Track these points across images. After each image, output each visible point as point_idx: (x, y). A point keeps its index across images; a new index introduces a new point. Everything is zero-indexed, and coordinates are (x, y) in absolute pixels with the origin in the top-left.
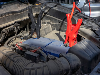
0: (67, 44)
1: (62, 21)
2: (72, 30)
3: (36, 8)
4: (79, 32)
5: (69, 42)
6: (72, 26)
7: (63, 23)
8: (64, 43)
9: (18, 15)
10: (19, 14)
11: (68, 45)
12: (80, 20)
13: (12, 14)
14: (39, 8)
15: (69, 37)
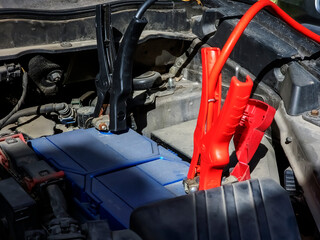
0: (192, 181)
3: (167, 14)
9: (47, 26)
10: (58, 25)
13: (16, 20)
14: (177, 14)
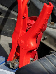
0: (14, 62)
1: (7, 9)
2: (27, 30)
4: (46, 37)
5: (18, 57)
6: (30, 22)
7: (8, 14)
8: (6, 61)
11: (16, 65)
12: (48, 6)
15: (18, 47)
